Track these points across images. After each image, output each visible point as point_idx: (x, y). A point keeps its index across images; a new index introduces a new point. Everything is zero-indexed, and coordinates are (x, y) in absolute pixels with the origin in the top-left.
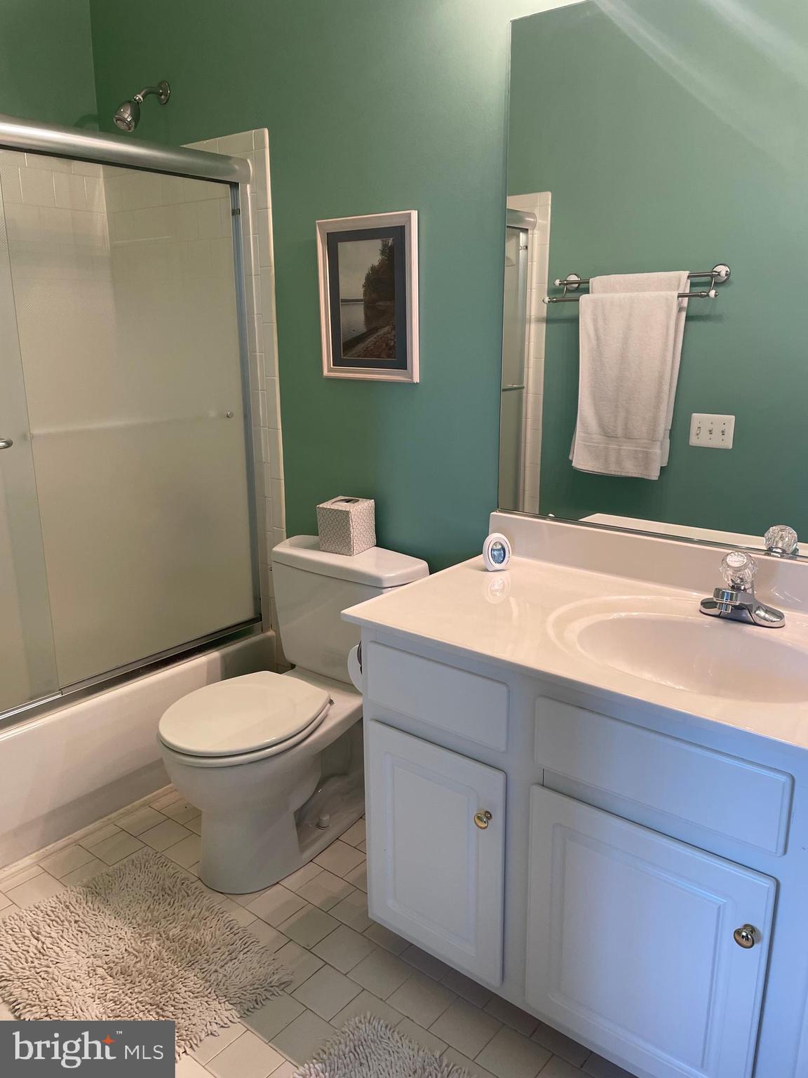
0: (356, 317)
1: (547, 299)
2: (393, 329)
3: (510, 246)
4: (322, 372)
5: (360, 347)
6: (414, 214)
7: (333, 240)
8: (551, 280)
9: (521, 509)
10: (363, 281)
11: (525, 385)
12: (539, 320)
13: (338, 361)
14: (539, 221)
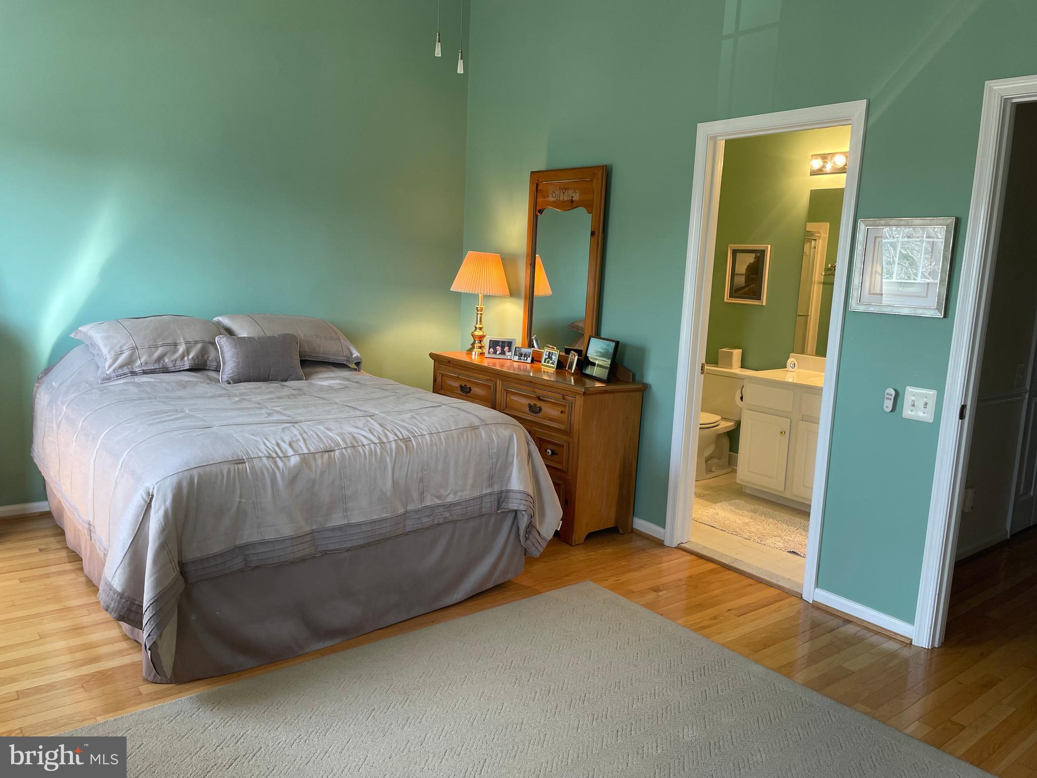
0: (741, 281)
1: (824, 274)
2: (757, 285)
3: (807, 246)
4: (724, 300)
5: (742, 291)
6: (769, 246)
7: (735, 252)
8: (826, 264)
9: (805, 353)
10: (746, 267)
11: (809, 314)
12: (819, 283)
13: (731, 296)
14: (823, 235)
